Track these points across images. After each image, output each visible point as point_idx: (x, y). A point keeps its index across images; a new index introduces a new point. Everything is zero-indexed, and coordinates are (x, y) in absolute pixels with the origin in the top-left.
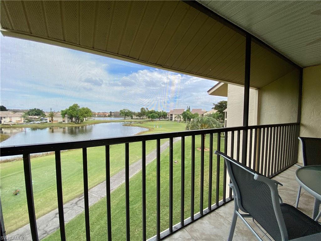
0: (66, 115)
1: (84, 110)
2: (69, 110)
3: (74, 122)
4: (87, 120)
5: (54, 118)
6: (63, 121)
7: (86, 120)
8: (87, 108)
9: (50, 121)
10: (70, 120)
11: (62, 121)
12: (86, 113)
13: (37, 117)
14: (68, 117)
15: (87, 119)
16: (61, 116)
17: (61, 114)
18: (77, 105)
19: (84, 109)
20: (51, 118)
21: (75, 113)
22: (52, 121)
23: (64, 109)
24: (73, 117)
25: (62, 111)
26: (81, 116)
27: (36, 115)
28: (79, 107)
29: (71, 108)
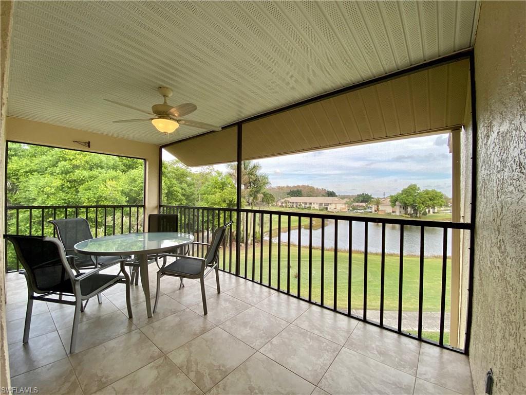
0: (397, 203)
1: (427, 194)
2: (402, 194)
3: (408, 215)
4: (437, 213)
5: (380, 207)
6: (393, 212)
7: (433, 213)
8: (433, 191)
9: (375, 211)
10: (403, 212)
11: (391, 211)
12: (431, 200)
13: (364, 204)
14: (401, 207)
15: (436, 211)
16: (390, 203)
17: (390, 201)
18: (415, 186)
19: (427, 192)
20: (376, 207)
21: (410, 200)
22: (378, 210)
23: (394, 194)
24: (408, 206)
25: (392, 197)
26: (421, 205)
27: (362, 202)
28: (419, 189)
29: (405, 192)
